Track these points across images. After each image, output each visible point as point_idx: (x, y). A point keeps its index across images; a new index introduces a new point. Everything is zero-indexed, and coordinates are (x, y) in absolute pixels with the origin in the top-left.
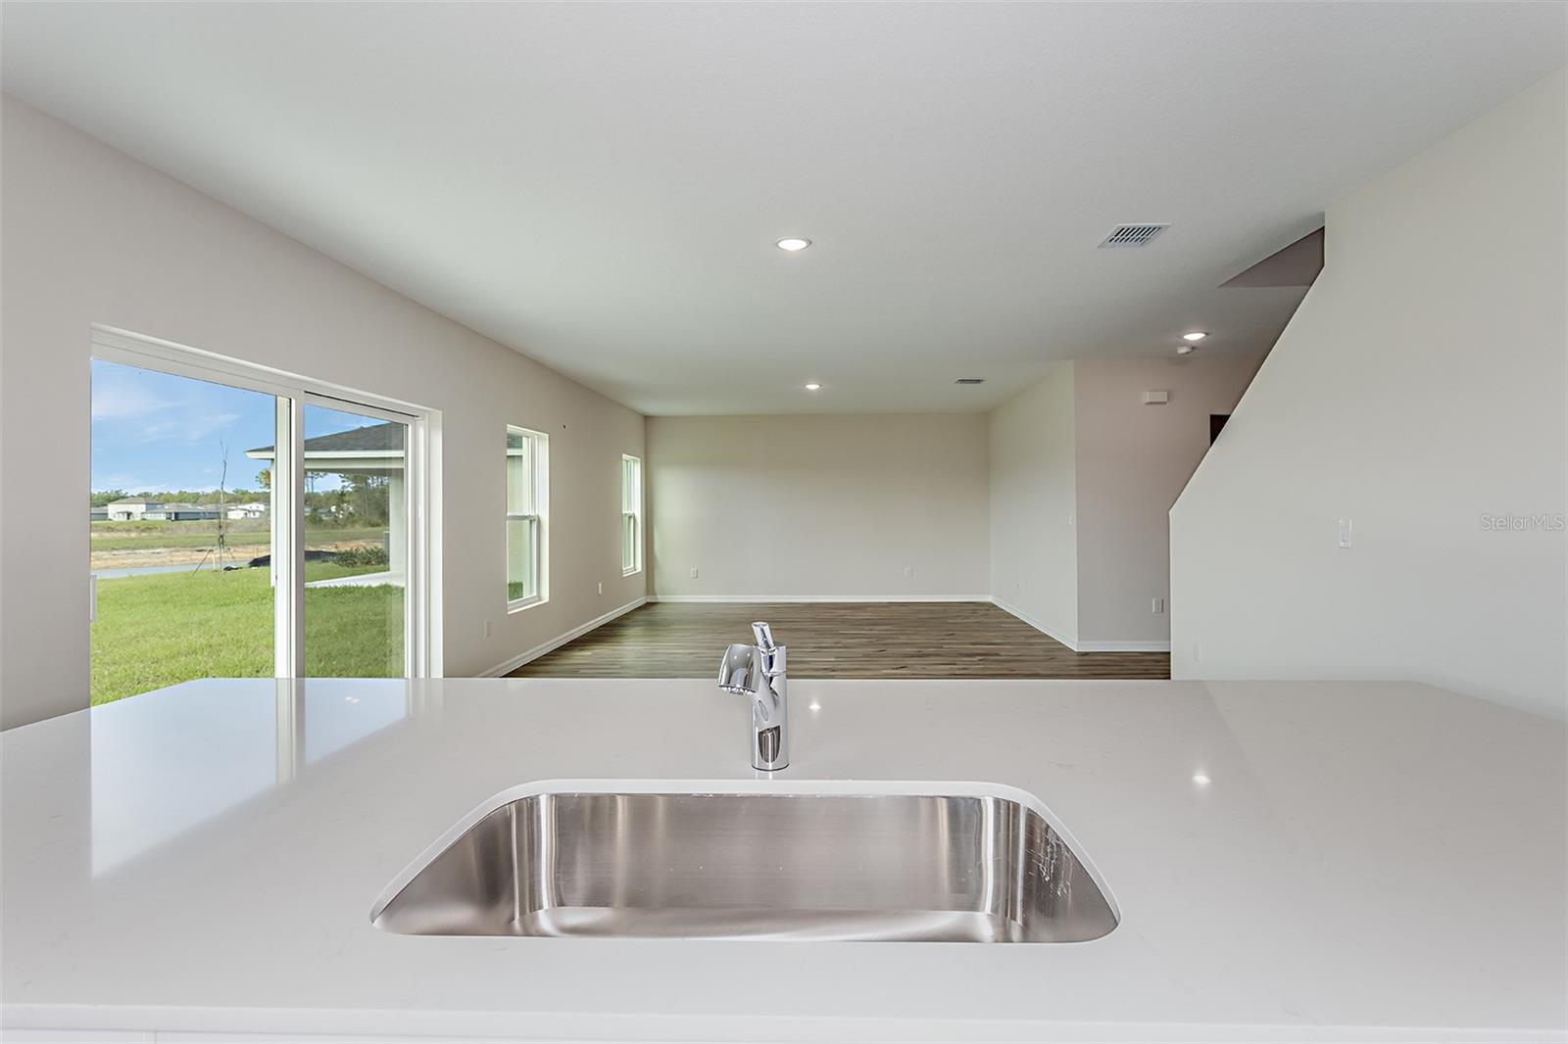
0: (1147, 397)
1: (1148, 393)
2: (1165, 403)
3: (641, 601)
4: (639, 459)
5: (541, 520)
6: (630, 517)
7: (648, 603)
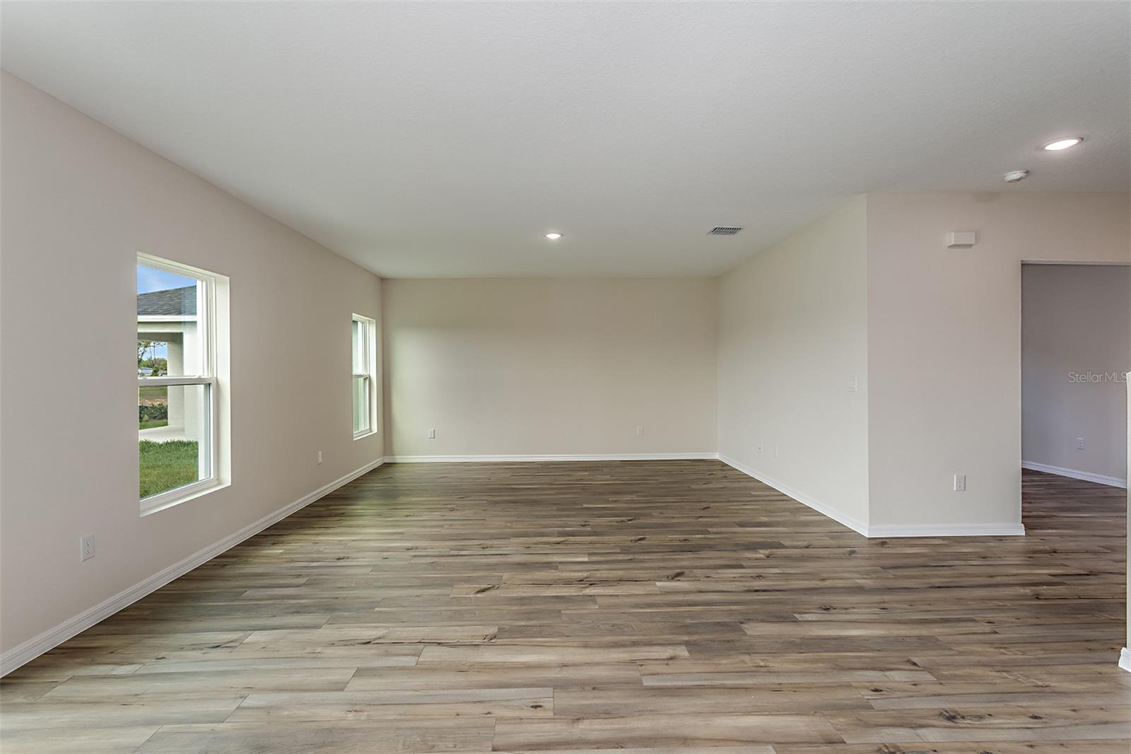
0: (951, 239)
1: (953, 233)
2: (970, 246)
3: (376, 463)
4: (374, 321)
5: (220, 382)
6: (365, 379)
7: (385, 463)
